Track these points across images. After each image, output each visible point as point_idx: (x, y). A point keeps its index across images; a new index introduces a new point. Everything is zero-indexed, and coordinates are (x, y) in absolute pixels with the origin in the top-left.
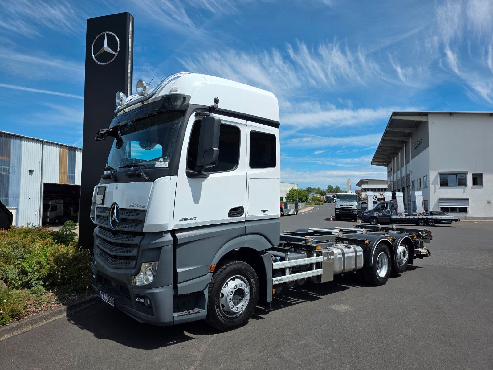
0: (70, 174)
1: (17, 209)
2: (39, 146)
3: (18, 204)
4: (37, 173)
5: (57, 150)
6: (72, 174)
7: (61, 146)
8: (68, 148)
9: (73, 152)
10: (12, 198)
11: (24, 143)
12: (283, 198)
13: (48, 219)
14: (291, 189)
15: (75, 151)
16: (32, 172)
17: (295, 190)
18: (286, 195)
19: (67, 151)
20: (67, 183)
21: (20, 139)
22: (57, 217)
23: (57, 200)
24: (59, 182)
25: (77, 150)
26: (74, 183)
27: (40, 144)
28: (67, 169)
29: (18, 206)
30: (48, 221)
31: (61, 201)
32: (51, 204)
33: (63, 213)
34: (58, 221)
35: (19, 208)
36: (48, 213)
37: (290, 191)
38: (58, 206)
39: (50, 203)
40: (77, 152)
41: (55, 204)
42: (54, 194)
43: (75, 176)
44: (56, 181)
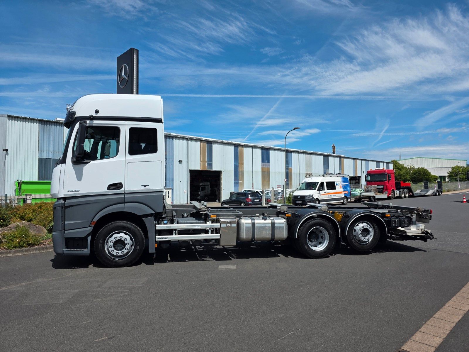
0: (209, 162)
1: (172, 189)
2: (185, 142)
3: (173, 186)
4: (184, 162)
5: (198, 144)
6: (210, 162)
7: (201, 141)
8: (206, 142)
9: (210, 145)
10: (169, 182)
11: (175, 141)
12: (445, 177)
13: (200, 197)
14: (454, 165)
15: (212, 144)
16: (181, 162)
17: (460, 167)
18: (448, 173)
19: (205, 145)
20: (206, 168)
21: (173, 138)
22: (206, 196)
23: (205, 183)
24: (201, 169)
25: (213, 143)
26: (212, 169)
27: (186, 141)
28: (206, 159)
29: (173, 187)
30: (200, 198)
31: (209, 183)
32: (202, 186)
33: (210, 192)
34: (207, 198)
35: (173, 188)
36: (200, 192)
37: (453, 168)
38: (206, 187)
39: (201, 184)
40: (213, 144)
41: (204, 185)
42: (209, 178)
43: (212, 163)
44: (199, 168)
